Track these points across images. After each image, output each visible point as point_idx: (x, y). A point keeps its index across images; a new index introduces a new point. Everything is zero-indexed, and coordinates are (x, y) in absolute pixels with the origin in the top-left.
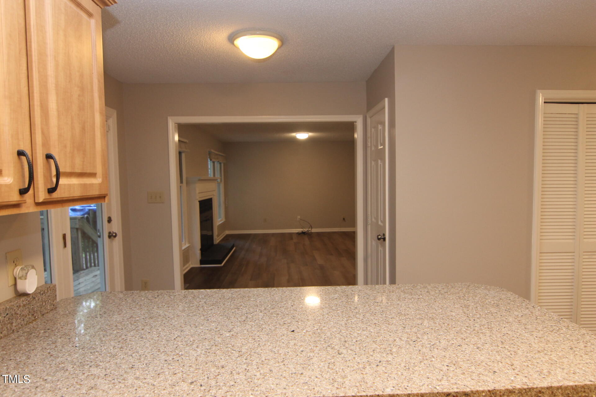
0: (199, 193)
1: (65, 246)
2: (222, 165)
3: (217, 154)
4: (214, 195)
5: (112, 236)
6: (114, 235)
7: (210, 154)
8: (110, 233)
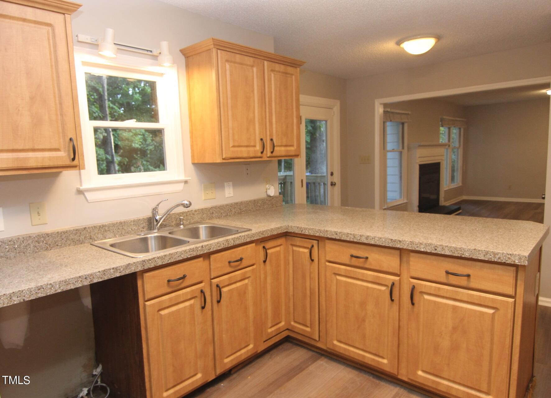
0: (419, 157)
1: (302, 186)
2: (462, 130)
3: (452, 120)
4: (442, 160)
5: (333, 184)
6: (334, 184)
7: (442, 120)
8: (332, 182)
